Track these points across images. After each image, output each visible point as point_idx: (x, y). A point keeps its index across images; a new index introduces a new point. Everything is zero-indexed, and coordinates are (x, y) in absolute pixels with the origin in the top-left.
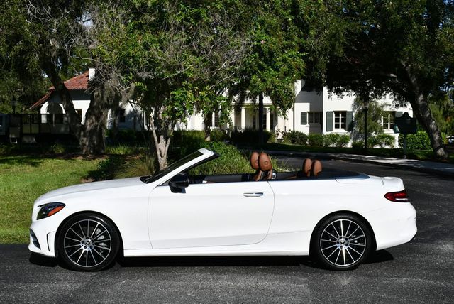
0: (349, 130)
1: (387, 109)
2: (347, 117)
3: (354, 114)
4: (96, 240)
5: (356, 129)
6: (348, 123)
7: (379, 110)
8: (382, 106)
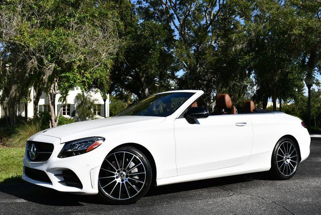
0: (72, 116)
1: (96, 103)
2: (71, 108)
3: (75, 106)
4: (130, 173)
5: (77, 115)
6: (71, 112)
7: (92, 104)
8: (94, 101)
